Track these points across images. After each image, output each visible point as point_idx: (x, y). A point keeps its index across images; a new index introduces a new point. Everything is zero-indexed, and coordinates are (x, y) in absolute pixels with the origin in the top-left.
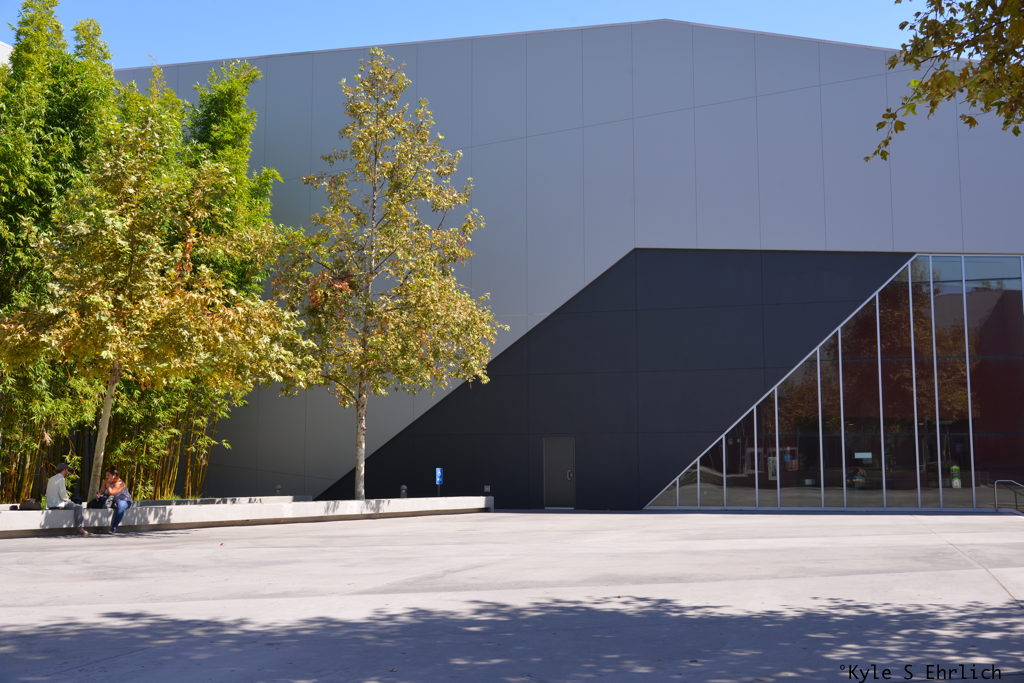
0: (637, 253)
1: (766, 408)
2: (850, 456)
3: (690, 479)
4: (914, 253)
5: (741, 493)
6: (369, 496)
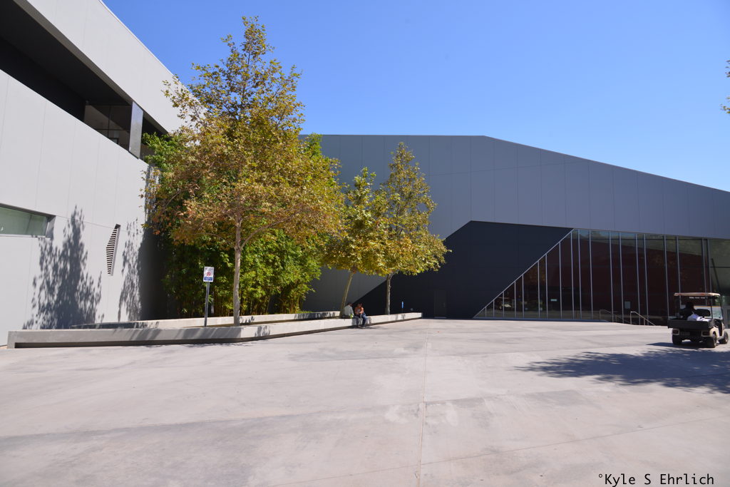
0: (471, 222)
1: (519, 282)
2: (549, 300)
3: (490, 307)
4: (572, 229)
5: (509, 313)
6: (392, 313)
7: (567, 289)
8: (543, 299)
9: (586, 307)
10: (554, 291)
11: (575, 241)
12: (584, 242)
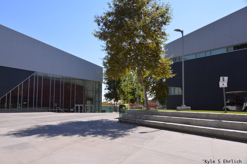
1: (8, 95)
2: (23, 103)
4: (35, 72)
7: (31, 98)
8: (20, 102)
9: (39, 106)
10: (25, 99)
11: (36, 77)
12: (40, 78)
